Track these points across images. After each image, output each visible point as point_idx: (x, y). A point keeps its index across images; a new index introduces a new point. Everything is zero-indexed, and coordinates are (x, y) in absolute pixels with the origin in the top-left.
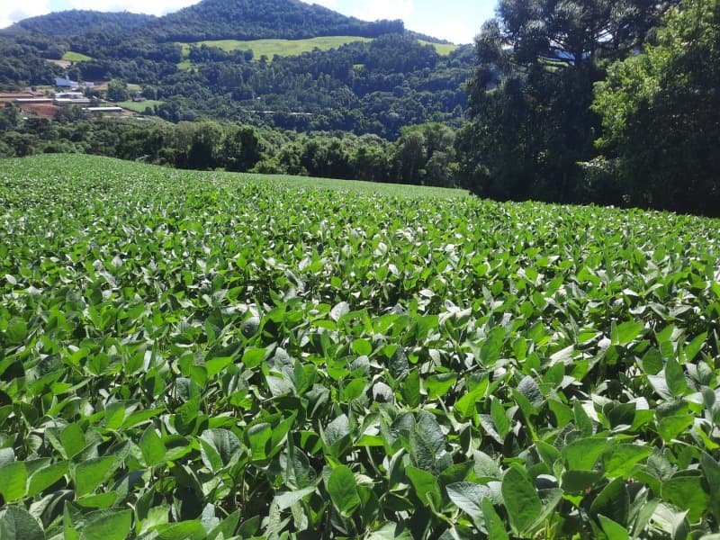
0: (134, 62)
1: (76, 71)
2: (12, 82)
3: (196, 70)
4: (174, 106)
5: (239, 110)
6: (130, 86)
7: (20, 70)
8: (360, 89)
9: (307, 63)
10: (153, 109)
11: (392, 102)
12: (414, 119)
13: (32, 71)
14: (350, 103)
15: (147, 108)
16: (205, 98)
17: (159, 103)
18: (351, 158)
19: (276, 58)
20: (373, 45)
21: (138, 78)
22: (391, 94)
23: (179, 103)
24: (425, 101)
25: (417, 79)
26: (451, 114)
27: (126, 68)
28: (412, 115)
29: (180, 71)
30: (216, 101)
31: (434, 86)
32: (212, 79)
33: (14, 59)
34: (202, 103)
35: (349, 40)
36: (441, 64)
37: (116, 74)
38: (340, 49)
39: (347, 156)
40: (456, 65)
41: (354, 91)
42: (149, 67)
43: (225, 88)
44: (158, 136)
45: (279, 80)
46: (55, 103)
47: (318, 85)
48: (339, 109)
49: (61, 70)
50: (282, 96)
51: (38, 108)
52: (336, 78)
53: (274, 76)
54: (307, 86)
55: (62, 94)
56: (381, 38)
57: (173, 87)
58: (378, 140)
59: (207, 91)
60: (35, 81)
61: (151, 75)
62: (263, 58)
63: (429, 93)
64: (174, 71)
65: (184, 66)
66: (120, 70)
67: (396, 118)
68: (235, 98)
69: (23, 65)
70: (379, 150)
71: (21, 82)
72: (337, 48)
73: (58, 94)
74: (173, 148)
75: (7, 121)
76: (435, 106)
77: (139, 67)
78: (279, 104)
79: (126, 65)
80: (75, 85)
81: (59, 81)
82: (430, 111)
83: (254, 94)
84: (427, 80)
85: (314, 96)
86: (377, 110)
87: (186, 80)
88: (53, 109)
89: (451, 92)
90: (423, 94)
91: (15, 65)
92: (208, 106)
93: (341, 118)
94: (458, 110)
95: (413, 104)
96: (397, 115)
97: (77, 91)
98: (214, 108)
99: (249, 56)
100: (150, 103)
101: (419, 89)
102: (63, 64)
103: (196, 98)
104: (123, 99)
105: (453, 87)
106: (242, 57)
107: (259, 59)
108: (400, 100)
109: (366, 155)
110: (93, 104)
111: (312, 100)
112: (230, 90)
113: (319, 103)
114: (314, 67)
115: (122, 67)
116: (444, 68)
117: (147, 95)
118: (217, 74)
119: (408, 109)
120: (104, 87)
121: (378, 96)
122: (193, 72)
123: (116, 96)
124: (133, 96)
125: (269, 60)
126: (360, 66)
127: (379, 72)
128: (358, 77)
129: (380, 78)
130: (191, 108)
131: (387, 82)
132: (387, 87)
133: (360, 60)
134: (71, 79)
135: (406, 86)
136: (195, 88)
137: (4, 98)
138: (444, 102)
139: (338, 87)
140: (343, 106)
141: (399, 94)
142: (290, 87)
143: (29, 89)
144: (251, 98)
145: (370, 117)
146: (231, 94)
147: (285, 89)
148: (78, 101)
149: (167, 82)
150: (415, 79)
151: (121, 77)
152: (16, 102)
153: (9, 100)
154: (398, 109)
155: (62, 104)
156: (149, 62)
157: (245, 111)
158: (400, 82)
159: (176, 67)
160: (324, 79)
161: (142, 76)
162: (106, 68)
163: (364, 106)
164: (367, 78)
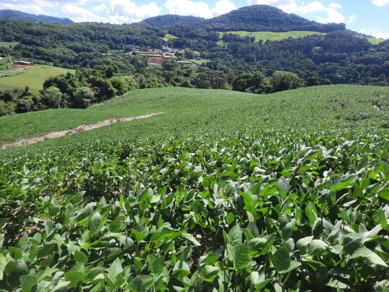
0: (197, 40)
1: (171, 43)
2: (144, 46)
3: (226, 46)
4: (216, 63)
5: (248, 67)
6: (195, 52)
7: (149, 41)
8: (318, 60)
9: (287, 45)
10: (206, 64)
11: (338, 69)
12: (352, 79)
13: (153, 42)
14: (311, 67)
15: (203, 63)
16: (230, 60)
17: (209, 61)
19: (268, 41)
20: (326, 37)
21: (197, 48)
22: (338, 64)
23: (218, 62)
24: (360, 70)
25: (356, 57)
26: (377, 79)
27: (193, 43)
28: (351, 77)
29: (217, 46)
30: (236, 62)
31: (367, 62)
32: (234, 51)
33: (147, 37)
34: (228, 62)
35: (310, 33)
36: (372, 49)
37: (188, 45)
38: (305, 38)
40: (383, 50)
41: (314, 61)
42: (203, 43)
43: (240, 56)
45: (270, 53)
46: (163, 58)
47: (293, 56)
48: (304, 70)
49: (165, 42)
50: (273, 61)
51: (155, 59)
52: (304, 53)
53: (267, 51)
54: (286, 57)
56: (332, 33)
57: (215, 54)
59: (231, 56)
60: (154, 47)
61: (204, 47)
62: (261, 41)
63: (363, 65)
64: (215, 45)
65: (220, 43)
66: (190, 44)
67: (340, 78)
68: (246, 61)
69: (150, 39)
71: (149, 47)
72: (302, 38)
73: (164, 54)
75: (144, 64)
76: (367, 73)
77: (199, 43)
78: (270, 65)
79: (193, 41)
80: (170, 50)
81: (164, 47)
82: (362, 75)
83: (255, 59)
84: (362, 58)
85: (290, 62)
86: (328, 73)
87: (221, 50)
88: (162, 61)
89: (378, 66)
90: (359, 66)
91: (147, 39)
92: (232, 64)
93: (305, 75)
94: (382, 77)
95: (352, 71)
96: (341, 76)
97: (172, 52)
98: (235, 65)
99: (253, 40)
100: (205, 61)
101: (356, 62)
102: (166, 40)
103: (225, 60)
104: (192, 58)
105: (380, 63)
106: (250, 40)
107: (258, 41)
108: (343, 68)
110: (179, 59)
111: (289, 65)
112: (243, 57)
113: (293, 66)
114: (291, 47)
115: (191, 42)
116: (374, 52)
117: (203, 57)
118: (237, 49)
119: (348, 73)
120: (183, 51)
122: (224, 46)
123: (189, 56)
124: (196, 57)
125: (265, 41)
126: (318, 48)
127: (330, 52)
128: (316, 54)
129: (330, 56)
130: (223, 64)
131: (335, 58)
132: (335, 60)
133: (318, 44)
134: (169, 47)
135: (347, 60)
136: (225, 54)
137: (143, 53)
138: (373, 71)
139: (304, 58)
140: (307, 69)
141: (343, 64)
142: (276, 56)
143: (151, 50)
144: (254, 61)
145: (322, 76)
146: (244, 59)
147: (273, 58)
148: (172, 57)
149: (211, 51)
150: (354, 57)
151: (190, 47)
152: (147, 56)
153: (144, 55)
154: (342, 73)
155: (166, 58)
156: (204, 41)
157: (251, 68)
158: (344, 58)
159: (216, 44)
160: (297, 54)
161: (200, 47)
162: (184, 43)
163: (320, 70)
164: (322, 55)
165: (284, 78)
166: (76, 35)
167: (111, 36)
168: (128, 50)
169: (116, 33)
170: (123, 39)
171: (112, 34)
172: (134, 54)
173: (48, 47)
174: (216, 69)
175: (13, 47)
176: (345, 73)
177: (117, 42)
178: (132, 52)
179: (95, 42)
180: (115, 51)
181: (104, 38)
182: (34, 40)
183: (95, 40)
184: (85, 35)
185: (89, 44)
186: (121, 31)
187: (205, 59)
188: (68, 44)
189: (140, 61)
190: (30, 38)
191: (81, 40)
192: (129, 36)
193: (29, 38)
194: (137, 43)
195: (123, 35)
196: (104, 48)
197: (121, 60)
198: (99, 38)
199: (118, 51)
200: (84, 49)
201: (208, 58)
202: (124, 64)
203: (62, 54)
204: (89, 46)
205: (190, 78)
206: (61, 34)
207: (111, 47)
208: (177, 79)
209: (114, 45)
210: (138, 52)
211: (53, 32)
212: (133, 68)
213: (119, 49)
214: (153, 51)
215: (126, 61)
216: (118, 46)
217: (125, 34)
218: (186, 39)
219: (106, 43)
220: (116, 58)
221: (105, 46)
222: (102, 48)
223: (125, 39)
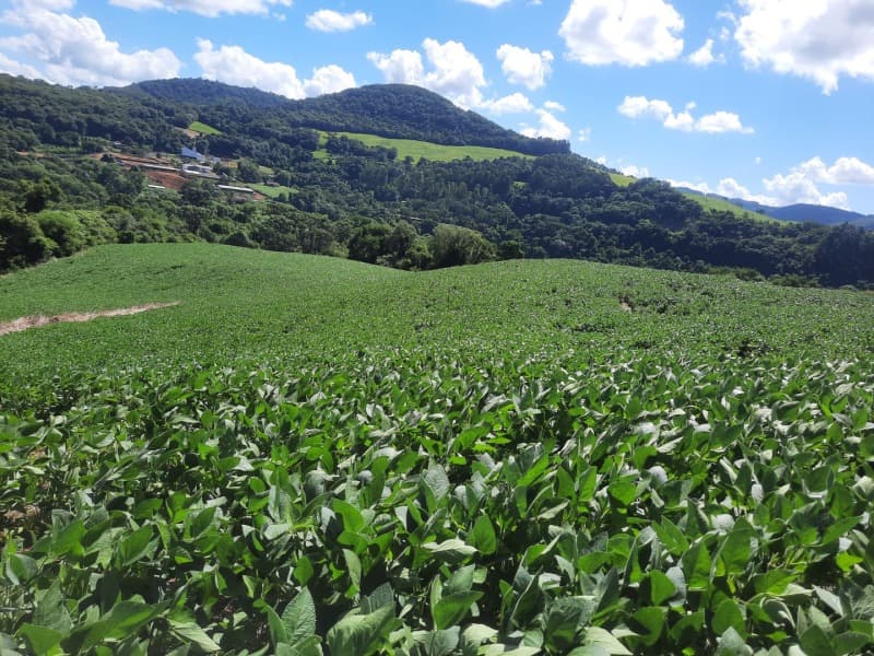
0: (266, 143)
1: (204, 143)
2: (135, 146)
3: (334, 162)
4: (311, 197)
5: (382, 212)
6: (262, 169)
7: (147, 133)
8: (521, 208)
9: (462, 172)
10: (288, 196)
11: (558, 228)
12: (584, 250)
13: (157, 135)
14: (508, 221)
15: (281, 195)
16: (343, 192)
17: (294, 191)
19: (423, 160)
20: (537, 164)
21: (268, 160)
22: (558, 218)
23: (317, 195)
24: (597, 232)
25: (589, 207)
26: (628, 252)
27: (257, 148)
28: (581, 246)
29: (315, 160)
30: (357, 198)
31: (610, 217)
32: (352, 174)
33: (143, 123)
34: (339, 197)
35: (506, 154)
36: (618, 195)
37: (247, 152)
38: (495, 161)
40: (635, 198)
41: (514, 210)
42: (282, 150)
43: (365, 185)
45: (427, 186)
46: (182, 174)
47: (473, 196)
48: (495, 226)
49: (189, 139)
50: (433, 203)
51: (161, 177)
52: (494, 193)
53: (422, 180)
54: (459, 196)
55: (189, 165)
56: (547, 157)
57: (308, 175)
59: (346, 185)
60: (160, 147)
61: (283, 159)
62: (408, 160)
63: (602, 225)
64: (309, 159)
65: (320, 155)
66: (251, 149)
67: (562, 246)
68: (378, 198)
69: (150, 129)
71: (147, 147)
72: (491, 161)
73: (185, 166)
75: (134, 186)
76: (610, 240)
77: (271, 148)
78: (428, 211)
79: (258, 144)
80: (202, 158)
81: (185, 151)
82: (602, 244)
83: (398, 197)
84: (601, 210)
85: (468, 208)
86: (540, 234)
87: (323, 170)
88: (180, 181)
89: (628, 227)
90: (596, 224)
91: (143, 128)
92: (347, 201)
94: (636, 249)
95: (584, 234)
96: (564, 243)
97: (206, 164)
98: (354, 205)
99: (392, 155)
100: (285, 190)
101: (591, 218)
102: (192, 135)
103: (332, 191)
104: (254, 181)
105: (632, 222)
106: (385, 155)
107: (403, 159)
108: (568, 227)
110: (222, 181)
111: (466, 213)
112: (372, 189)
113: (473, 216)
114: (469, 176)
115: (254, 147)
116: (621, 200)
117: (281, 180)
118: (359, 170)
119: (577, 238)
120: (232, 164)
121: (542, 219)
122: (329, 163)
123: (247, 176)
124: (265, 180)
125: (416, 160)
126: (521, 184)
127: (543, 194)
128: (518, 196)
129: (545, 200)
130: (328, 201)
131: (553, 206)
132: (553, 210)
133: (521, 177)
134: (198, 151)
135: (575, 213)
136: (331, 180)
137: (128, 160)
138: (621, 237)
139: (495, 202)
140: (501, 224)
141: (567, 220)
142: (440, 195)
143: (153, 155)
144: (395, 200)
145: (530, 240)
146: (372, 193)
147: (434, 196)
148: (207, 175)
149: (300, 170)
150: (586, 207)
151: (251, 157)
152: (141, 167)
153: (135, 164)
154: (565, 237)
155: (191, 176)
156: (283, 145)
157: (389, 213)
158: (568, 207)
159: (312, 155)
160: (481, 193)
161: (274, 159)
162: (237, 145)
163: (525, 227)
164: (529, 198)
165: (457, 240)
167: (47, 111)
168: (90, 149)
169: (59, 107)
170: (78, 123)
171: (49, 108)
172: (105, 159)
174: (311, 209)
176: (571, 238)
177: (61, 127)
178: (101, 155)
180: (55, 149)
181: (28, 114)
186: (75, 103)
187: (286, 185)
189: (122, 178)
192: (96, 118)
194: (116, 134)
195: (79, 113)
196: (23, 137)
197: (72, 172)
198: (13, 114)
199: (62, 149)
201: (292, 183)
202: (78, 182)
205: (247, 224)
207: (46, 139)
208: (216, 225)
209: (54, 134)
210: (119, 155)
212: (102, 193)
213: (67, 145)
215: (84, 175)
216: (64, 138)
217: (86, 112)
218: (241, 138)
219: (31, 127)
220: (56, 166)
221: (26, 135)
222: (19, 138)
223: (83, 121)
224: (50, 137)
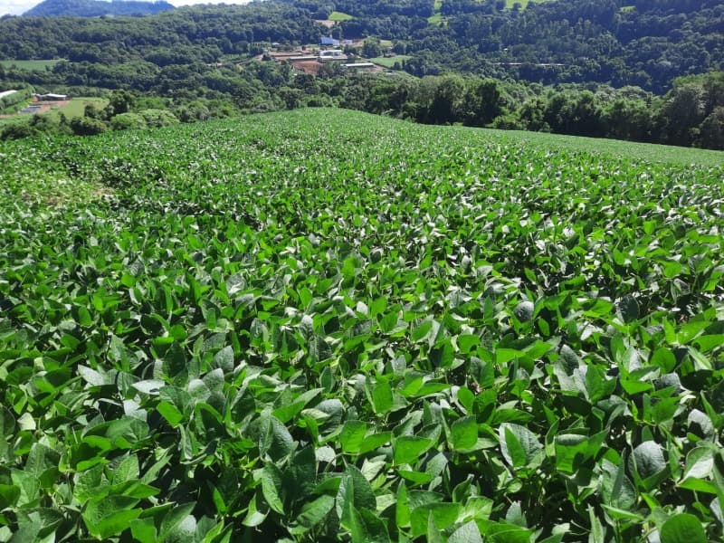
0: (388, 19)
1: (339, 30)
2: (287, 42)
3: (446, 23)
4: (421, 60)
5: (483, 63)
6: (383, 42)
7: (295, 31)
8: (625, 34)
9: (565, 9)
10: (401, 63)
11: (664, 48)
12: (693, 67)
13: (304, 31)
14: (610, 51)
15: (396, 63)
16: (451, 51)
17: (407, 58)
18: (604, 113)
19: (530, 5)
21: (390, 34)
22: (666, 39)
23: (426, 58)
24: (711, 46)
25: (705, 19)
27: (381, 25)
28: (690, 63)
29: (430, 25)
30: (462, 53)
32: (460, 32)
33: (291, 22)
34: (447, 56)
37: (372, 31)
39: (600, 111)
41: (618, 37)
42: (402, 22)
43: (472, 40)
44: (403, 90)
45: (530, 29)
46: (320, 60)
47: (575, 31)
49: (327, 29)
50: (533, 46)
51: (305, 66)
52: (596, 24)
53: (525, 25)
54: (562, 33)
55: (325, 51)
57: (422, 42)
58: (641, 94)
59: (453, 43)
60: (305, 40)
61: (403, 30)
62: (516, 6)
63: (718, 36)
64: (425, 24)
65: (435, 20)
66: (375, 27)
67: (667, 66)
68: (481, 50)
69: (298, 27)
70: (642, 104)
71: (295, 42)
73: (322, 52)
74: (417, 102)
75: (282, 77)
77: (393, 23)
78: (527, 55)
79: (382, 21)
80: (336, 43)
81: (324, 40)
82: (716, 57)
83: (501, 45)
84: (718, 20)
85: (568, 44)
86: (644, 58)
87: (435, 34)
88: (317, 66)
90: (709, 37)
91: (292, 27)
92: (453, 59)
93: (597, 68)
95: (694, 49)
96: (669, 63)
97: (338, 48)
98: (459, 62)
99: (501, 5)
100: (399, 58)
101: (705, 31)
102: (329, 24)
103: (441, 52)
104: (376, 55)
106: (494, 7)
107: (511, 7)
108: (676, 45)
109: (623, 110)
110: (350, 60)
111: (565, 49)
112: (477, 43)
113: (573, 52)
114: (572, 12)
115: (378, 24)
117: (398, 50)
118: (466, 27)
119: (686, 55)
120: (361, 44)
121: (647, 41)
122: (442, 25)
123: (370, 52)
124: (385, 51)
125: (524, 5)
126: (628, 8)
127: (652, 14)
128: (625, 21)
129: (652, 22)
130: (436, 62)
131: (662, 26)
132: (661, 30)
133: (629, 1)
134: (334, 38)
135: (687, 28)
136: (442, 41)
137: (281, 56)
139: (598, 33)
140: (602, 54)
141: (676, 38)
143: (300, 48)
144: (497, 49)
145: (634, 66)
146: (477, 46)
147: (535, 39)
148: (338, 58)
149: (416, 37)
150: (701, 20)
151: (376, 34)
153: (285, 58)
154: (671, 57)
155: (327, 61)
156: (403, 18)
157: (490, 63)
158: (680, 22)
159: (427, 21)
160: (583, 25)
161: (394, 32)
162: (364, 25)
163: (628, 53)
164: (636, 22)
166: (163, 34)
167: (226, 27)
168: (255, 53)
169: (235, 22)
170: (248, 33)
171: (227, 25)
172: (265, 58)
173: (110, 61)
175: (51, 68)
176: (679, 56)
177: (235, 38)
178: (261, 56)
179: (197, 43)
180: (233, 57)
181: (215, 34)
182: (90, 52)
183: (197, 40)
184: (179, 32)
185: (184, 47)
186: (244, 17)
187: (403, 54)
188: (149, 52)
189: (275, 72)
190: (82, 49)
191: (173, 41)
192: (258, 25)
193: (80, 48)
194: (274, 36)
195: (248, 25)
196: (211, 52)
197: (241, 74)
198: (205, 35)
199: (237, 56)
200: (176, 58)
201: (409, 50)
202: (244, 80)
203: (135, 73)
204: (184, 53)
206: (137, 34)
207: (227, 51)
209: (231, 45)
210: (275, 54)
211: (123, 33)
213: (240, 53)
214: (304, 49)
215: (248, 74)
216: (238, 48)
217: (252, 22)
218: (367, 19)
219: (216, 43)
220: (230, 71)
221: (213, 50)
222: (208, 53)
223: (251, 30)
224: (228, 47)
